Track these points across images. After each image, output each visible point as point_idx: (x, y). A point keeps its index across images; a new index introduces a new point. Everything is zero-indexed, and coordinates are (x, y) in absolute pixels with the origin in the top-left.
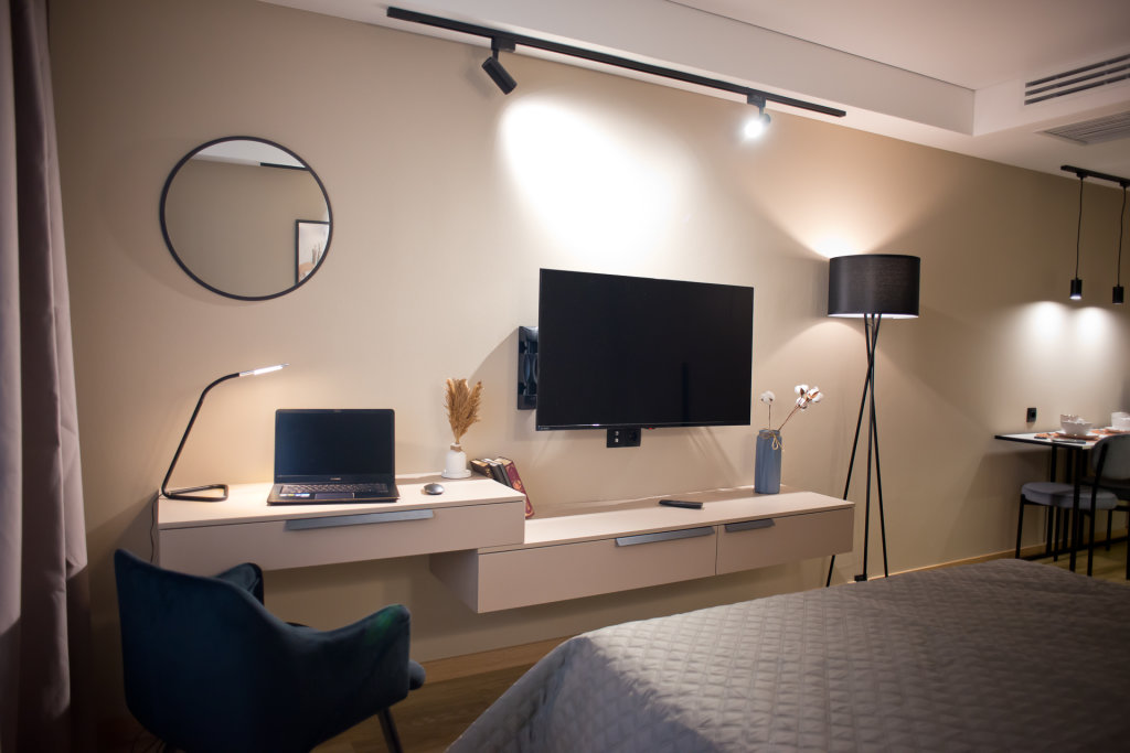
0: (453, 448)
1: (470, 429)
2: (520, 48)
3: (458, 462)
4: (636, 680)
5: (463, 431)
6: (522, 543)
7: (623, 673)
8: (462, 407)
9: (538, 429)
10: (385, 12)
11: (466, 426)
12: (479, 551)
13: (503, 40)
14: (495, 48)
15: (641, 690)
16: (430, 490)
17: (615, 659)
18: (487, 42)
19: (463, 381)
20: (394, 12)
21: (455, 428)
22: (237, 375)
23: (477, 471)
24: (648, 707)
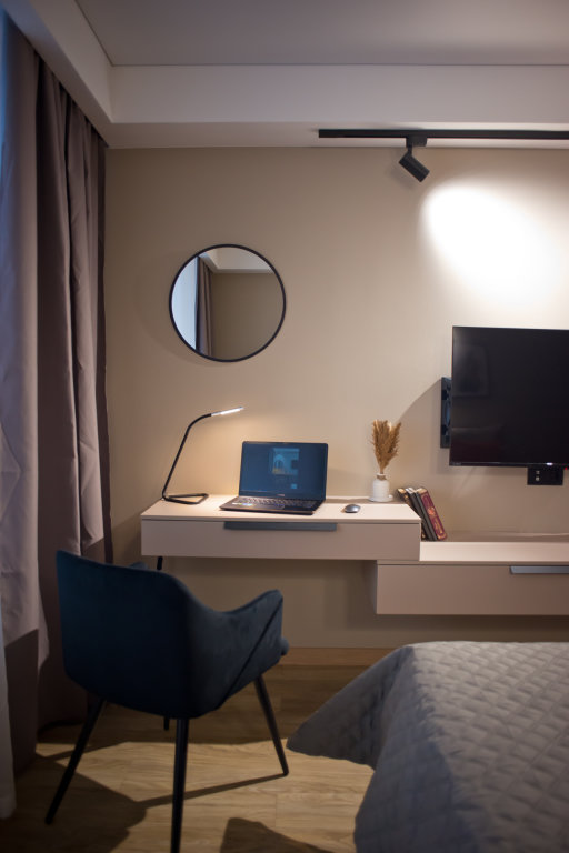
0: (378, 477)
1: (392, 462)
2: (431, 142)
3: (382, 488)
4: (425, 696)
5: (386, 464)
6: (418, 560)
7: (420, 685)
8: (385, 443)
9: (451, 465)
10: (317, 134)
11: (389, 459)
12: (379, 563)
13: (416, 137)
14: (409, 146)
15: (426, 705)
16: (348, 510)
17: (420, 671)
18: (402, 141)
19: (386, 422)
20: (324, 133)
21: (380, 460)
22: (210, 415)
23: (400, 498)
24: (423, 722)
